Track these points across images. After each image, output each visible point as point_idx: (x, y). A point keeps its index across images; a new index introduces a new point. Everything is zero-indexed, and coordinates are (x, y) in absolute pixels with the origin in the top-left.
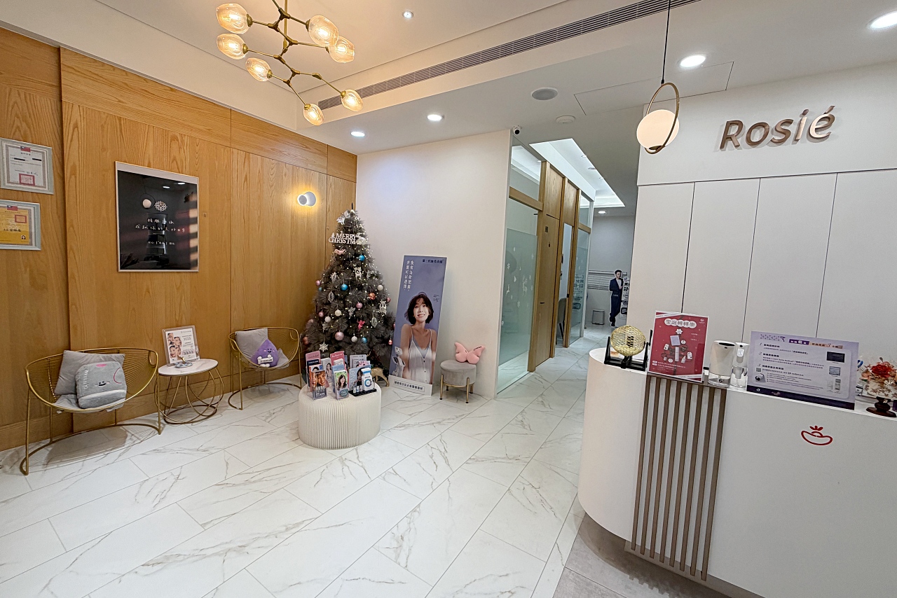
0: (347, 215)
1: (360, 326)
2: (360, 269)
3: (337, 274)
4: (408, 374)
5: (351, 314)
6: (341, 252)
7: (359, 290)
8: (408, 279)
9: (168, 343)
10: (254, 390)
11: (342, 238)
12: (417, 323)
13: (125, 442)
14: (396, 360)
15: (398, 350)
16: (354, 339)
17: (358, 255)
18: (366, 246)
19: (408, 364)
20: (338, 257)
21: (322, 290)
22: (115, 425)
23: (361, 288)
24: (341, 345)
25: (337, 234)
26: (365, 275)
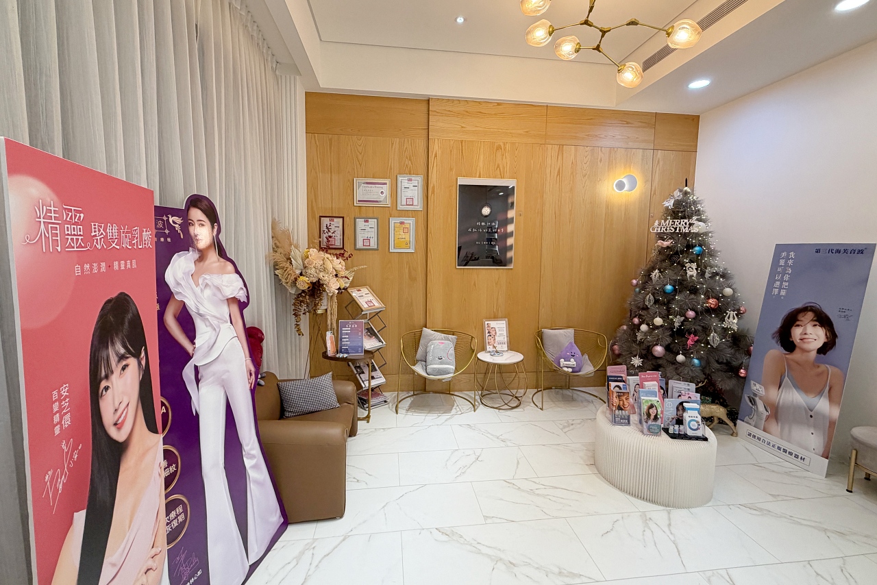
0: (678, 195)
1: (690, 342)
2: (694, 265)
3: (661, 272)
4: (775, 427)
5: (677, 325)
6: (666, 244)
7: (691, 293)
8: (782, 281)
9: (487, 331)
10: (557, 393)
11: (668, 225)
12: (797, 350)
13: (451, 410)
14: (753, 401)
15: (756, 387)
16: (680, 358)
17: (693, 246)
18: (706, 234)
19: (775, 412)
20: (661, 251)
21: (640, 292)
22: (449, 394)
23: (694, 291)
24: (660, 362)
25: (663, 221)
26: (702, 274)
